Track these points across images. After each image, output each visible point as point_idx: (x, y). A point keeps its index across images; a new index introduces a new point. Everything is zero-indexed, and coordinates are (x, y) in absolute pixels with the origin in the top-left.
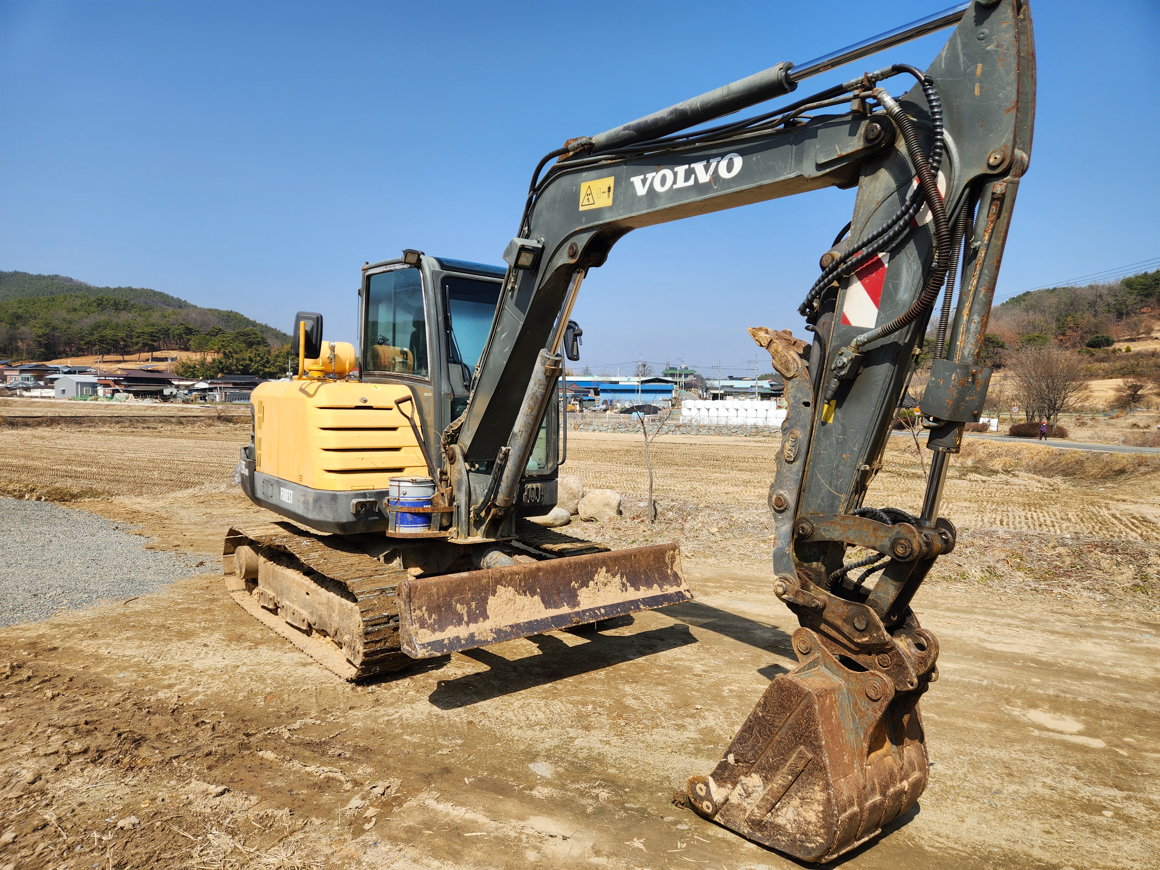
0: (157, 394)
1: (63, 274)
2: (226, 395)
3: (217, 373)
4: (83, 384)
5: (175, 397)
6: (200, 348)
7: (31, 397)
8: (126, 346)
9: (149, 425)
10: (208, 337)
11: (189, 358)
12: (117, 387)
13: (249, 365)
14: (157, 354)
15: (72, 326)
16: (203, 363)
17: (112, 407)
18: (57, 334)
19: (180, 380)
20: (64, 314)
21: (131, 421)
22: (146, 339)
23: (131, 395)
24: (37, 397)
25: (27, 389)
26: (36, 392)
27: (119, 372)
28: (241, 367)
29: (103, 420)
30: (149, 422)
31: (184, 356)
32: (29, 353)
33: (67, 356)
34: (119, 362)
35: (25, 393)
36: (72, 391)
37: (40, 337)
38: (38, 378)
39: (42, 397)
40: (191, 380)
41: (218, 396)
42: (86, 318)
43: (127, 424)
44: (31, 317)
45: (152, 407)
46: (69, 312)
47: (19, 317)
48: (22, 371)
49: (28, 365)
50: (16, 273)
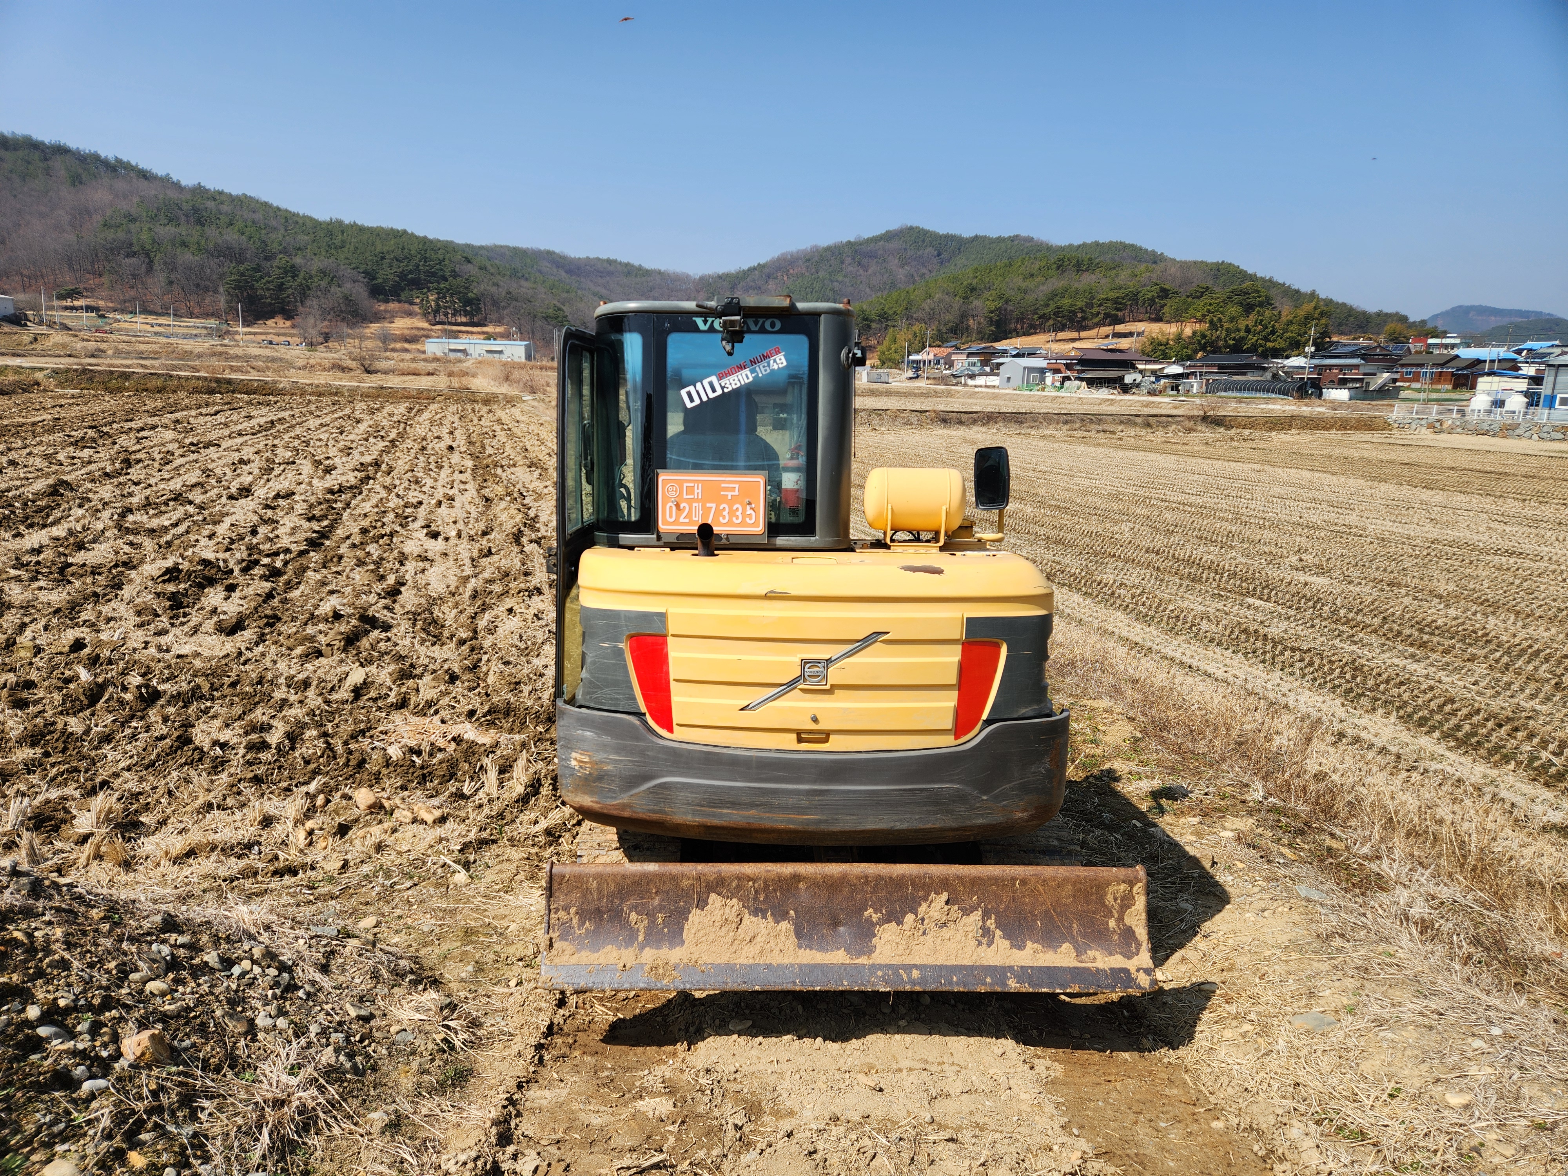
0: (1117, 383)
1: (1024, 233)
2: (1207, 385)
3: (1196, 352)
4: (1031, 370)
5: (1138, 386)
6: (1178, 317)
7: (976, 386)
8: (1084, 319)
9: (1106, 427)
10: (1190, 299)
11: (1162, 332)
12: (1069, 373)
13: (1243, 339)
14: (1120, 328)
15: (1027, 297)
16: (1179, 338)
17: (1059, 400)
18: (1010, 308)
19: (1148, 362)
20: (1019, 281)
21: (1083, 420)
22: (1109, 308)
23: (1084, 383)
24: (981, 386)
25: (972, 376)
26: (981, 381)
27: (1073, 353)
28: (1231, 342)
29: (1049, 418)
30: (1106, 422)
31: (1154, 329)
32: (979, 333)
33: (1018, 335)
34: (1073, 340)
35: (970, 382)
36: (1017, 380)
37: (992, 312)
38: (985, 363)
39: (986, 387)
40: (1161, 363)
41: (1195, 384)
42: (1043, 284)
43: (1078, 425)
44: (985, 288)
45: (1108, 400)
46: (1025, 278)
47: (973, 290)
48: (970, 355)
49: (976, 347)
50: (976, 237)
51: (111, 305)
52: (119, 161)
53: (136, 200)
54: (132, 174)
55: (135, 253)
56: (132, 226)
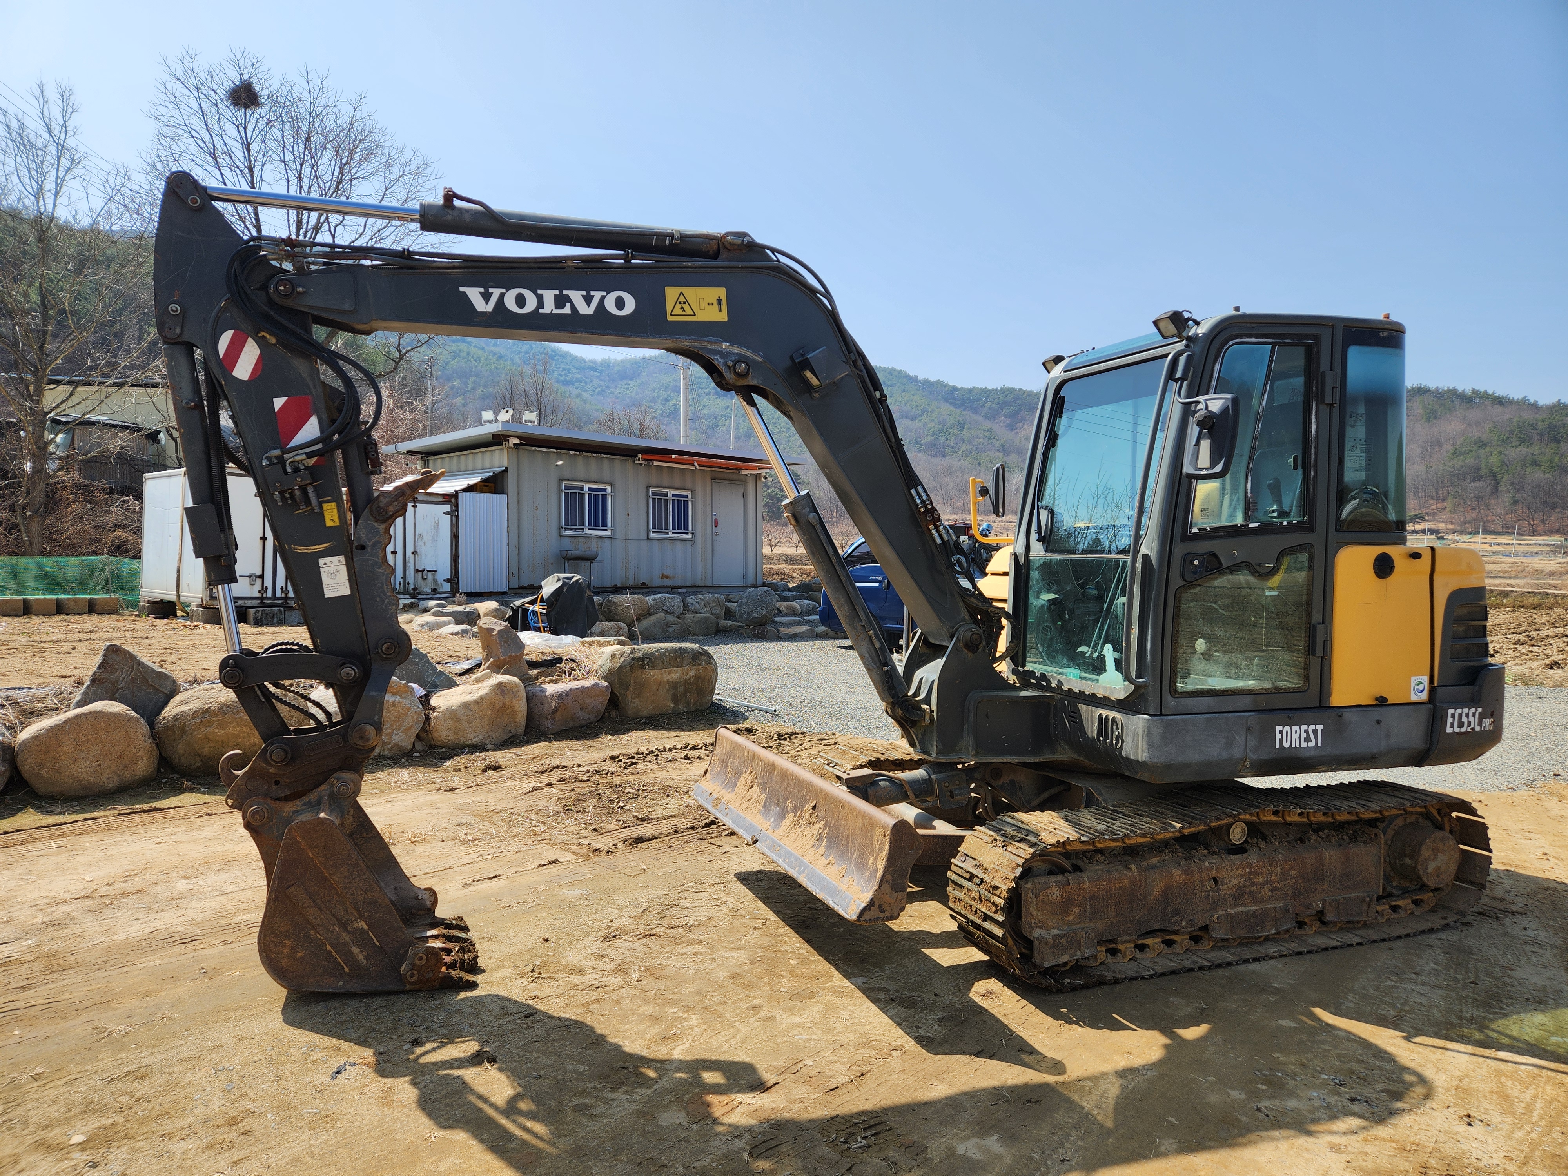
51: (1451, 527)
52: (1474, 392)
53: (1488, 426)
54: (1487, 402)
55: (1481, 477)
56: (1482, 452)
